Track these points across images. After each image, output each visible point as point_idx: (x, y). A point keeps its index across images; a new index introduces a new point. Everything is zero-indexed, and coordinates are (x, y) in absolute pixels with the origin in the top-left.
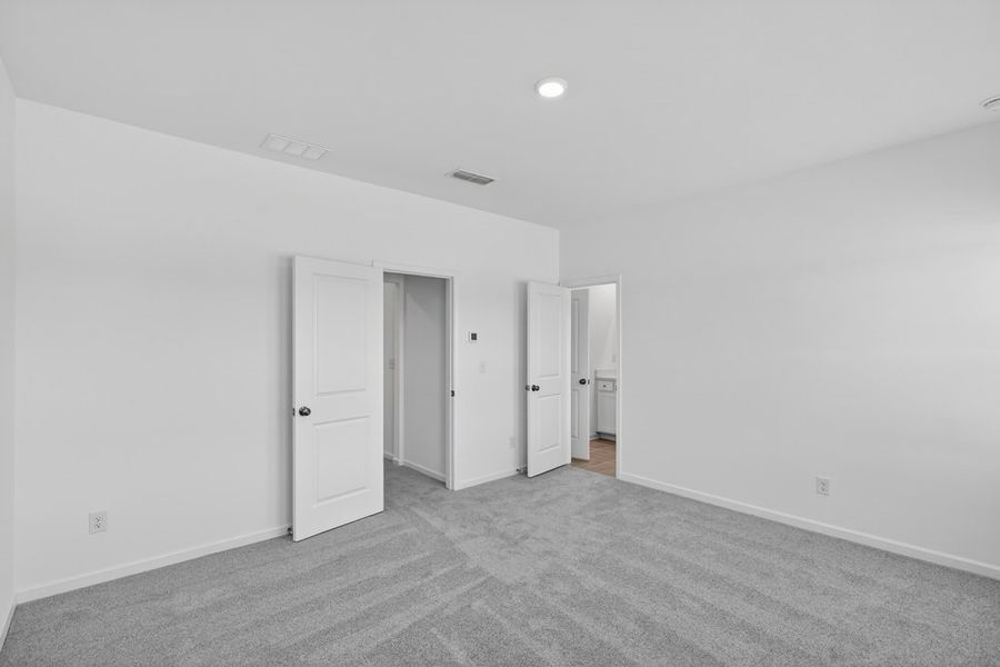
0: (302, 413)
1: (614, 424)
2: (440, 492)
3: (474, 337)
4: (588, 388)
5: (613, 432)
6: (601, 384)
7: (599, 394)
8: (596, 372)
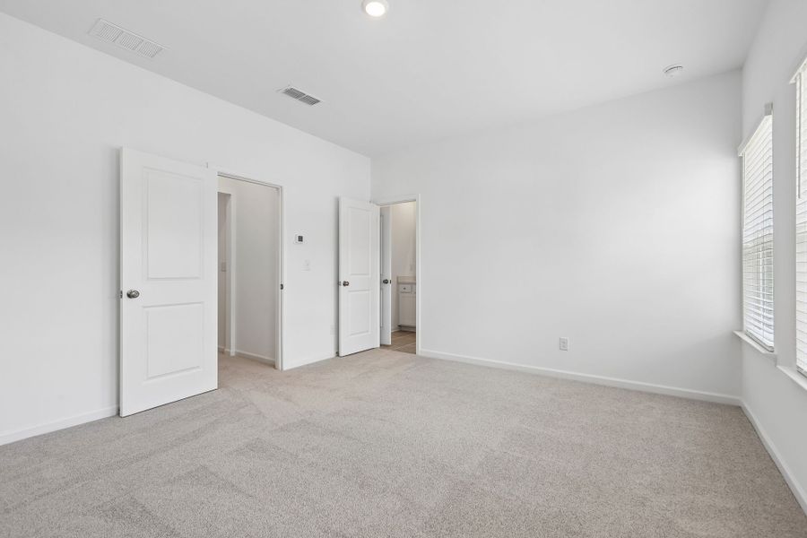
0: (130, 296)
1: (414, 318)
2: (270, 371)
3: (301, 239)
4: (389, 287)
5: (413, 325)
6: (401, 287)
7: (401, 295)
8: (398, 278)
